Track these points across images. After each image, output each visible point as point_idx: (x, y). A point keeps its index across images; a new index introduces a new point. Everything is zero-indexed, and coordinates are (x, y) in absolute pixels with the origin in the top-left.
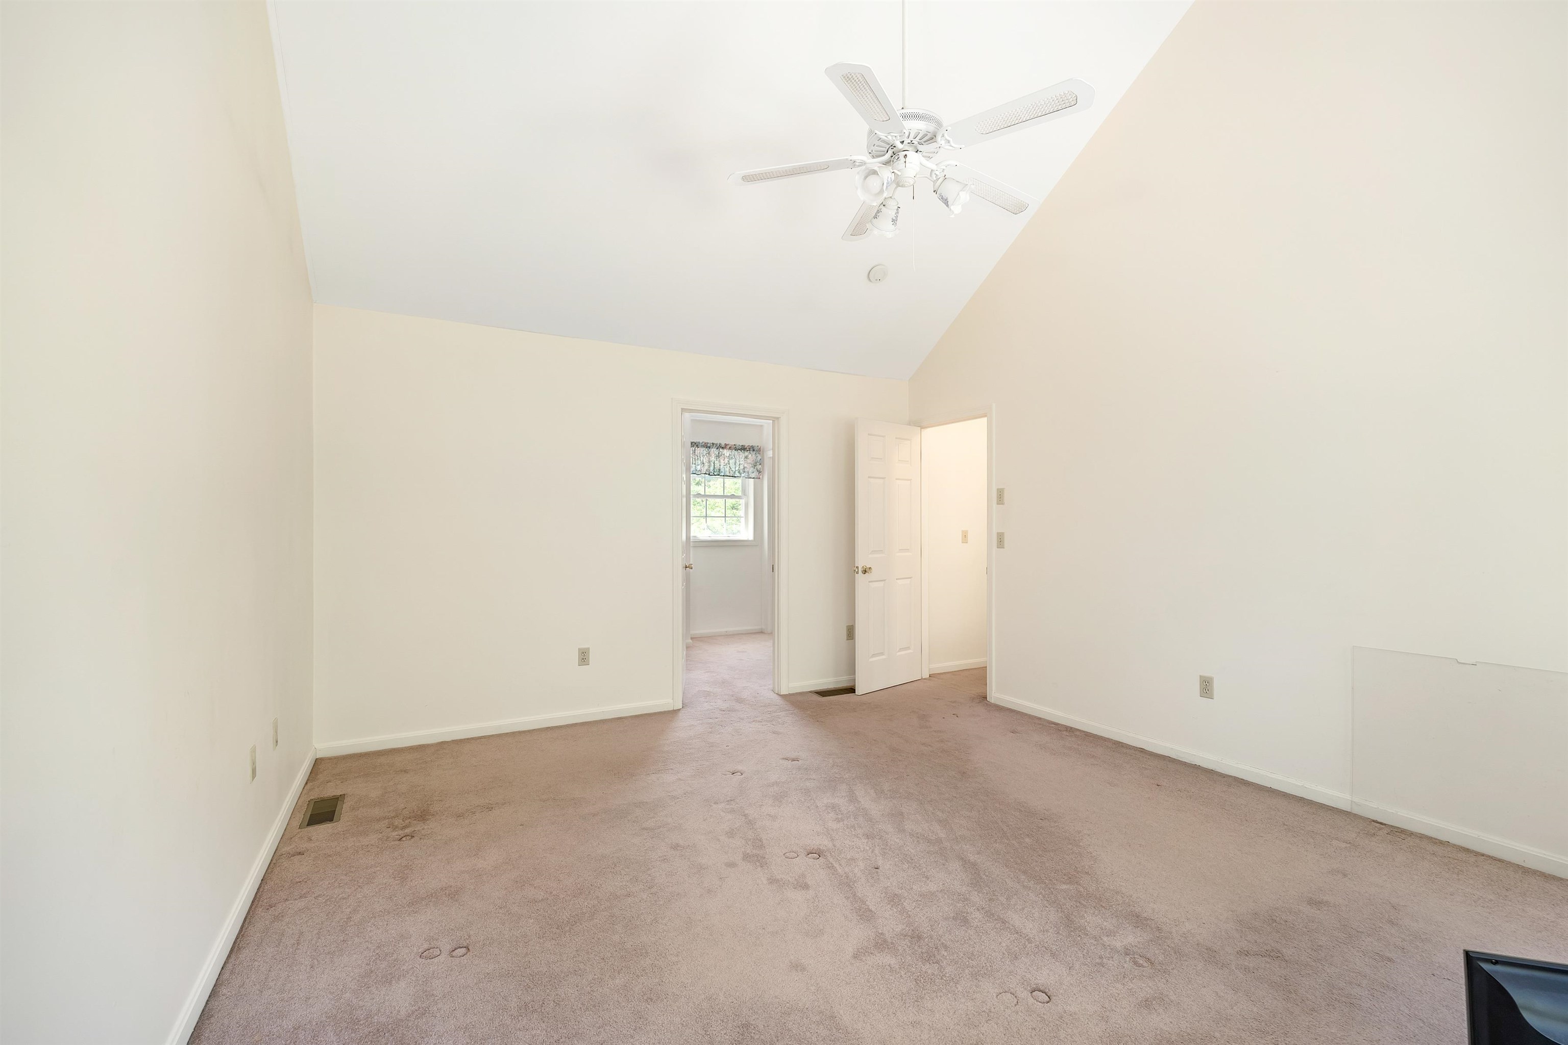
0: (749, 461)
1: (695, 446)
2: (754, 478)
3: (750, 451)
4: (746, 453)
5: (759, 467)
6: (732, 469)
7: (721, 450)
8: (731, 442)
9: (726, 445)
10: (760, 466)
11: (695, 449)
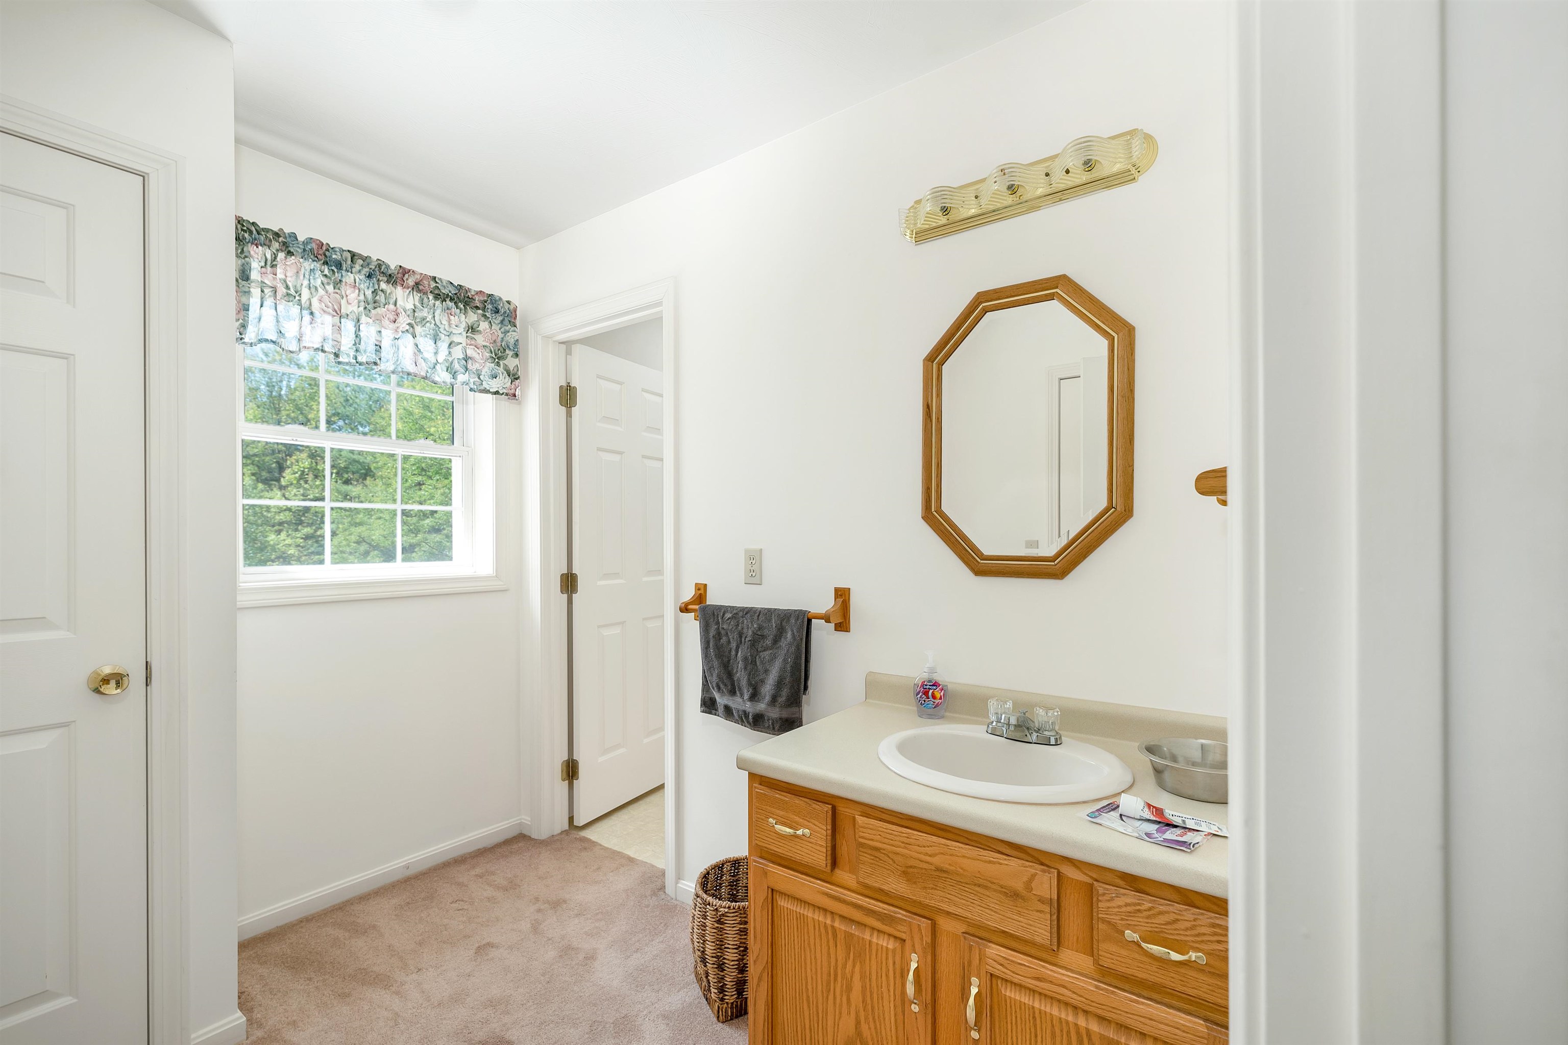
0: (480, 339)
1: (276, 245)
2: (497, 393)
3: (484, 309)
4: (473, 317)
5: (511, 362)
6: (426, 355)
7: (383, 286)
8: (422, 266)
9: (404, 272)
10: (516, 361)
11: (275, 258)
